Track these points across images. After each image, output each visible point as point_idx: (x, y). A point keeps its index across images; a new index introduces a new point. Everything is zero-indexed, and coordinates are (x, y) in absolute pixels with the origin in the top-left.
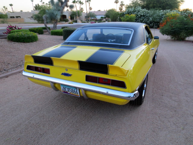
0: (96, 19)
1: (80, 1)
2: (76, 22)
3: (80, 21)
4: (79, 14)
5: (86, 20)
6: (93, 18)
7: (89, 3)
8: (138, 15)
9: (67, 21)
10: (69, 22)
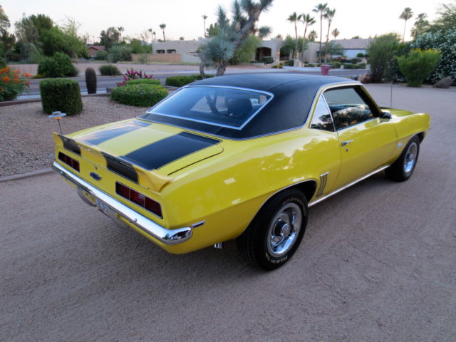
0: (343, 58)
1: (308, 17)
2: (291, 64)
3: (300, 63)
4: (301, 45)
5: (317, 60)
6: (335, 56)
7: (330, 20)
8: (449, 52)
9: (269, 61)
10: (273, 64)
